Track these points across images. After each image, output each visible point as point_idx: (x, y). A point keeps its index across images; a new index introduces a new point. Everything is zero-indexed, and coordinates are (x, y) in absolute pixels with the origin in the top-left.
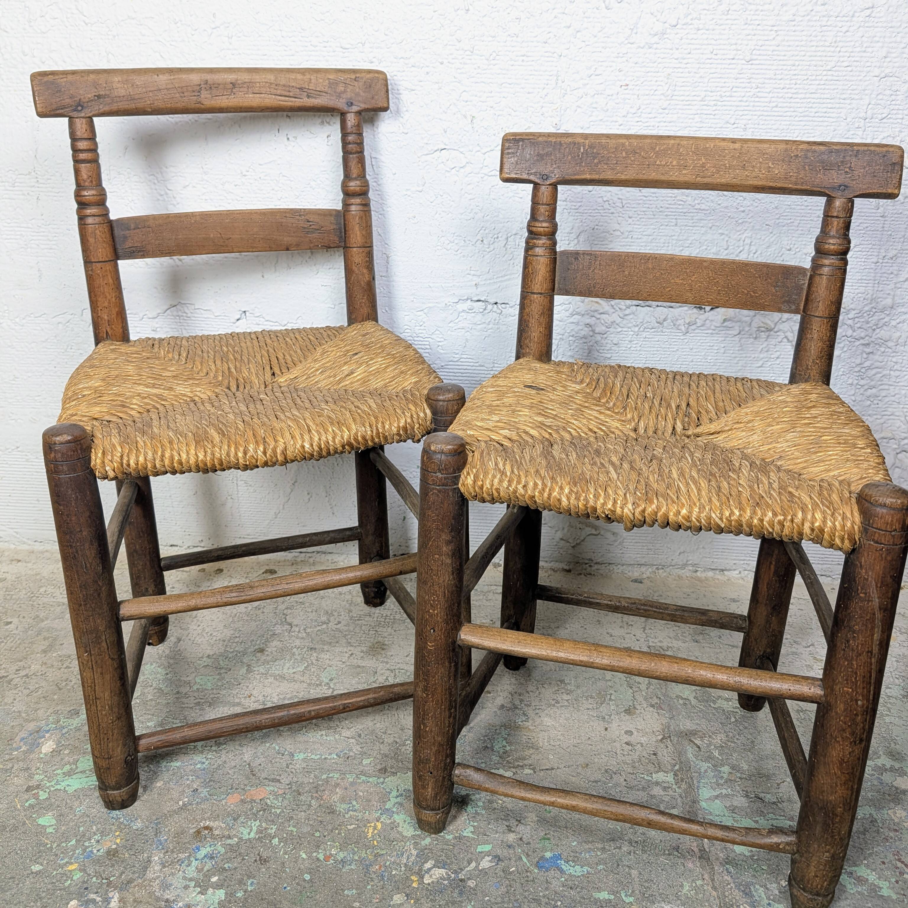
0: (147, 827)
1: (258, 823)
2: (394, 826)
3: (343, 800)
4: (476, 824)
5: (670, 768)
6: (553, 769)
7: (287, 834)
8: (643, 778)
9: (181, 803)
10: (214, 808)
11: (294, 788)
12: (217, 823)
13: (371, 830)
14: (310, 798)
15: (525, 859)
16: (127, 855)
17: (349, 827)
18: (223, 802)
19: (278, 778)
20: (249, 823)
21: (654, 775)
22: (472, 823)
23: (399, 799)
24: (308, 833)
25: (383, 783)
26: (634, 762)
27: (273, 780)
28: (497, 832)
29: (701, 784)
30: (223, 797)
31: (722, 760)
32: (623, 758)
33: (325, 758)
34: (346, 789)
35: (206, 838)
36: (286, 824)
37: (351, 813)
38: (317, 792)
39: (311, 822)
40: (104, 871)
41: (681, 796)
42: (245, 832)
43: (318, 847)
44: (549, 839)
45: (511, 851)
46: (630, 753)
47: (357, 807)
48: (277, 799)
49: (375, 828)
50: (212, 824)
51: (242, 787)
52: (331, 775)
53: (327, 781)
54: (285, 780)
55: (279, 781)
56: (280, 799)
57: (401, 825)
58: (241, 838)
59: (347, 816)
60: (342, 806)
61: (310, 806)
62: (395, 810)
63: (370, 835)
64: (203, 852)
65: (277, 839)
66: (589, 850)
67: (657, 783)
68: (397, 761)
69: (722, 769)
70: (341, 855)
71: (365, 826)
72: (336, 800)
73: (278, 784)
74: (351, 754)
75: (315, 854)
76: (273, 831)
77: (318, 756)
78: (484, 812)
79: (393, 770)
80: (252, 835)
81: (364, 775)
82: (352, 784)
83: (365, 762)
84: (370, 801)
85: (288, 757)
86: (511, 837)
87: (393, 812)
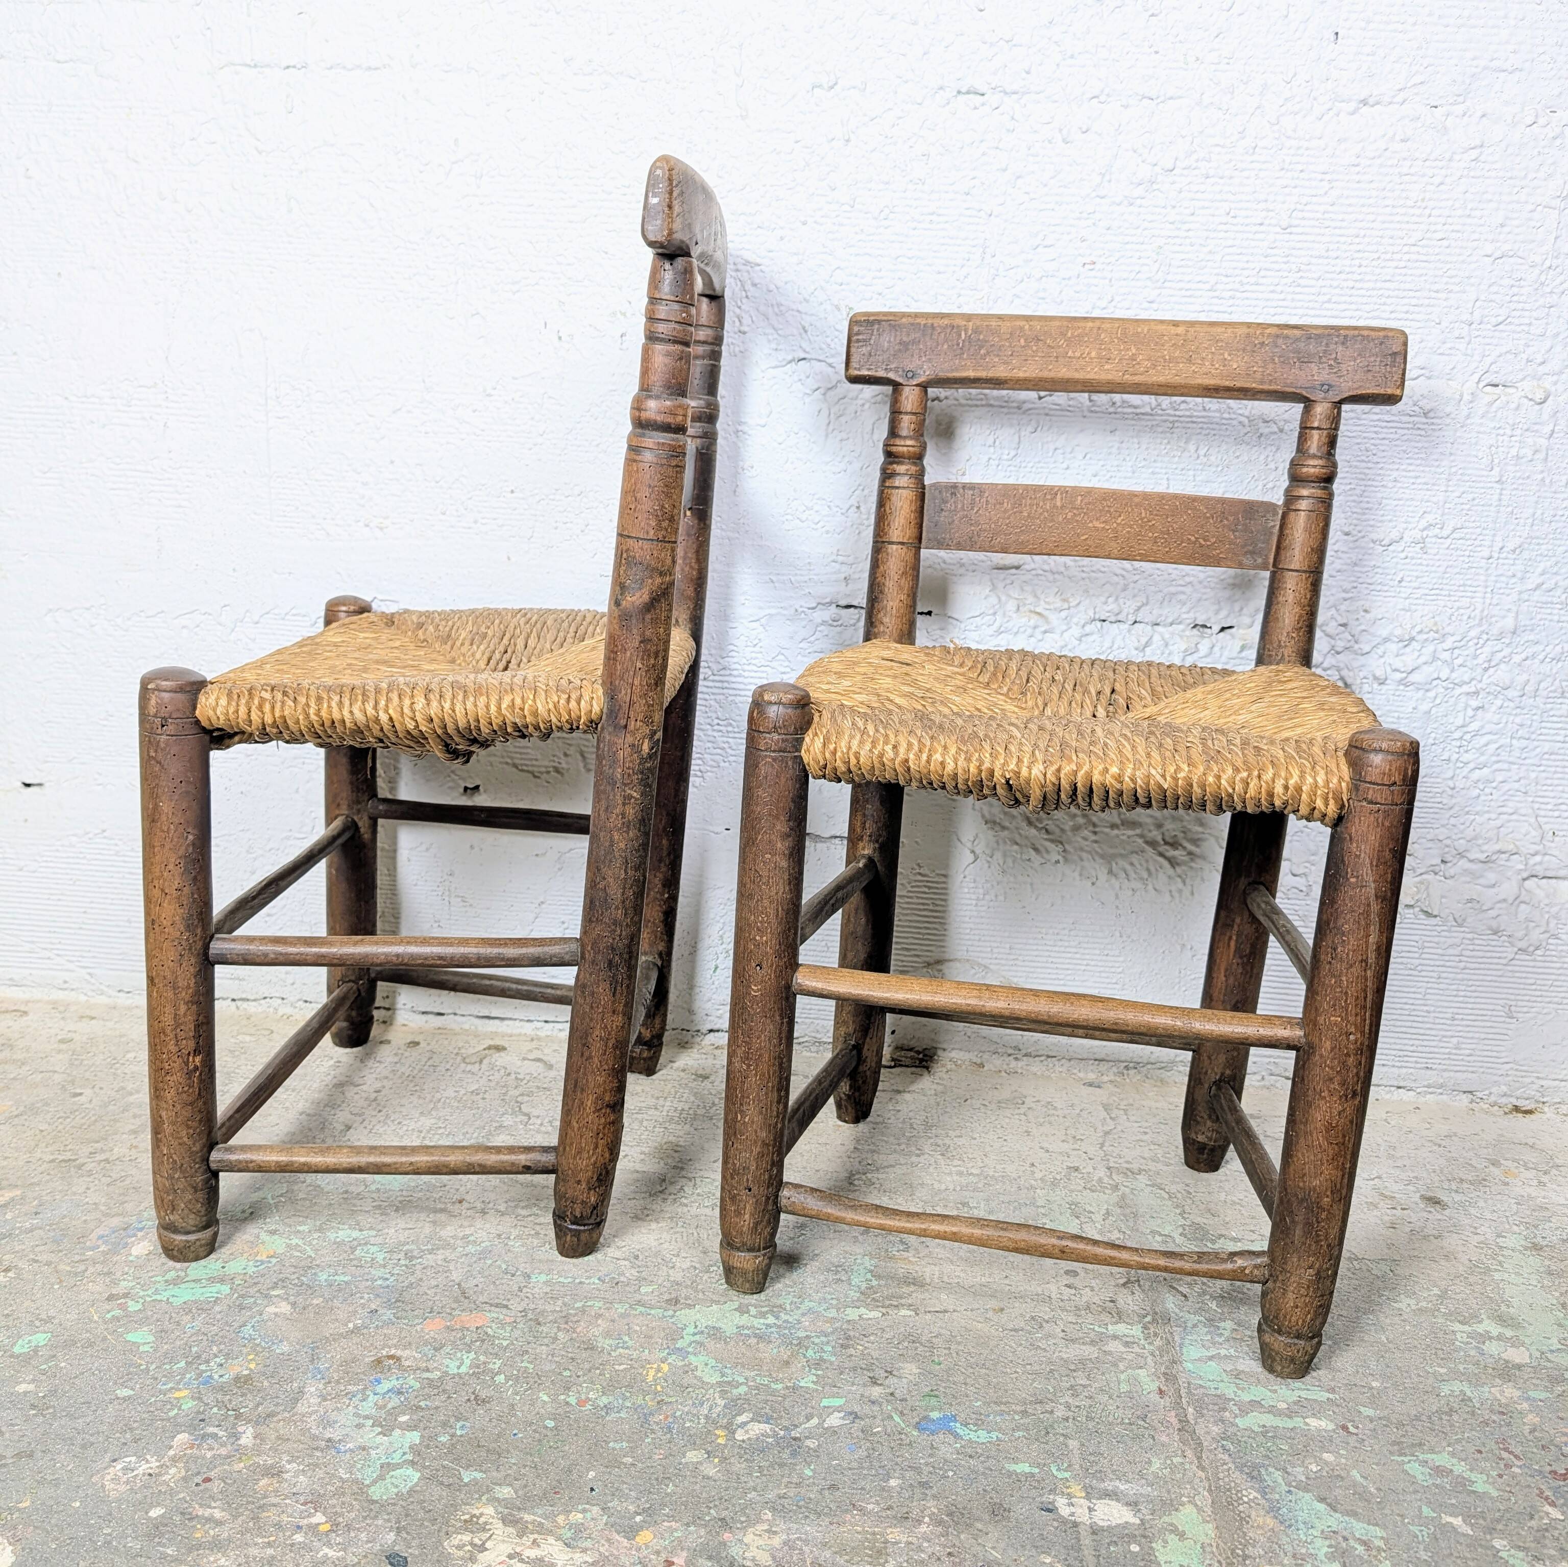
0: (297, 1351)
1: (472, 1355)
2: (688, 1369)
3: (608, 1334)
4: (819, 1372)
5: (1136, 1319)
6: (946, 1311)
7: (518, 1371)
8: (1093, 1330)
9: (351, 1325)
10: (403, 1335)
11: (530, 1316)
12: (407, 1352)
13: (652, 1373)
14: (555, 1330)
15: (897, 1418)
16: (266, 1383)
17: (617, 1367)
18: (418, 1328)
19: (505, 1302)
20: (459, 1355)
21: (1110, 1327)
22: (813, 1371)
23: (697, 1338)
24: (553, 1371)
25: (673, 1316)
26: (1079, 1310)
27: (497, 1306)
28: (853, 1384)
29: (1187, 1342)
30: (417, 1321)
31: (1222, 1313)
32: (1061, 1304)
33: (581, 1283)
34: (613, 1321)
35: (390, 1369)
36: (518, 1359)
37: (621, 1350)
38: (566, 1323)
39: (557, 1359)
40: (230, 1401)
41: (1152, 1354)
42: (451, 1366)
43: (569, 1389)
44: (936, 1396)
45: (876, 1408)
46: (1073, 1298)
47: (630, 1343)
48: (503, 1328)
49: (659, 1370)
50: (399, 1353)
51: (448, 1311)
52: (589, 1303)
53: (583, 1311)
54: (516, 1305)
55: (506, 1307)
56: (508, 1329)
57: (700, 1369)
58: (446, 1373)
59: (613, 1354)
60: (607, 1342)
61: (556, 1339)
62: (690, 1349)
63: (650, 1378)
64: (385, 1386)
65: (502, 1376)
66: (1001, 1413)
67: (1115, 1337)
68: (696, 1291)
69: (1222, 1324)
70: (605, 1400)
71: (643, 1367)
72: (597, 1333)
73: (504, 1311)
74: (622, 1279)
75: (562, 1397)
76: (497, 1366)
77: (570, 1280)
78: (833, 1359)
79: (689, 1302)
80: (463, 1369)
81: (642, 1305)
82: (622, 1316)
83: (643, 1290)
84: (651, 1337)
85: (521, 1278)
86: (876, 1392)
87: (688, 1353)
